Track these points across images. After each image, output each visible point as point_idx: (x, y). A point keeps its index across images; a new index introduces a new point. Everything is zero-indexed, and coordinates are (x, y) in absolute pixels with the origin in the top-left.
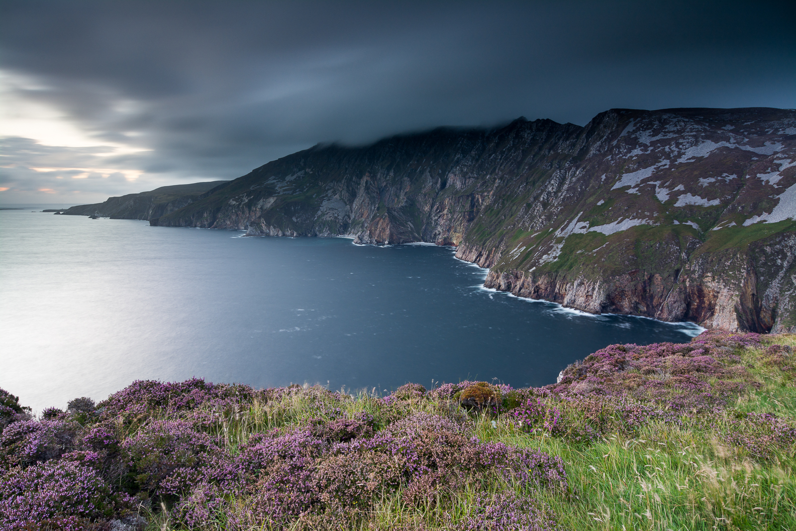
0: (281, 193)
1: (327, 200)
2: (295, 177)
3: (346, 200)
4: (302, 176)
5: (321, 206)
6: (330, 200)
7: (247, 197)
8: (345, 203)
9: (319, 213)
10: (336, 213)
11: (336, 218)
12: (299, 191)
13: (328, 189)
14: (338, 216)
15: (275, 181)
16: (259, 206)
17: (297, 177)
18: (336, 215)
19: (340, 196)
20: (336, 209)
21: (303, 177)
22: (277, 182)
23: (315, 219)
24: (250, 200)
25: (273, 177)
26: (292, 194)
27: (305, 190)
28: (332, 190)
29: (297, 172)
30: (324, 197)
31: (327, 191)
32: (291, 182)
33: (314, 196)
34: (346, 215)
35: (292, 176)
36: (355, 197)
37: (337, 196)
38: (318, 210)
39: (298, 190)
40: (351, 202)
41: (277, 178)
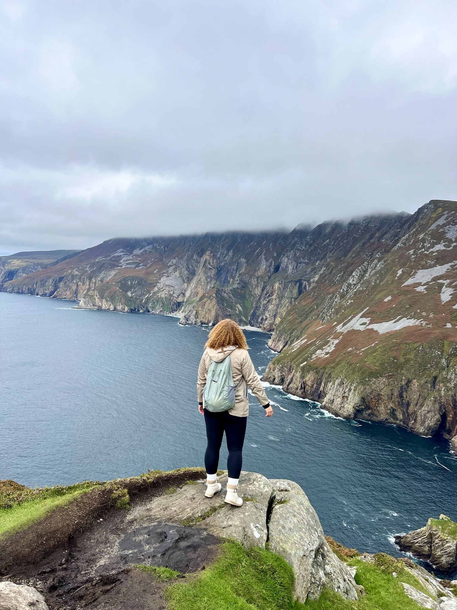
0: (124, 267)
1: (166, 277)
2: (142, 251)
3: (185, 278)
4: (149, 250)
5: (159, 283)
6: (169, 276)
7: (90, 268)
8: (184, 281)
9: (156, 289)
10: (172, 290)
11: (171, 295)
12: (143, 265)
13: (170, 266)
14: (174, 293)
15: (122, 254)
16: (99, 279)
17: (143, 251)
18: (172, 293)
19: (180, 273)
20: (172, 286)
21: (150, 252)
22: (124, 255)
23: (151, 295)
24: (92, 272)
25: (121, 250)
26: (135, 268)
27: (149, 265)
28: (174, 267)
29: (145, 247)
30: (164, 273)
31: (169, 267)
32: (137, 256)
33: (155, 272)
34: (182, 293)
35: (140, 249)
36: (194, 276)
37: (177, 273)
38: (155, 286)
39: (141, 265)
40: (189, 280)
41: (125, 251)
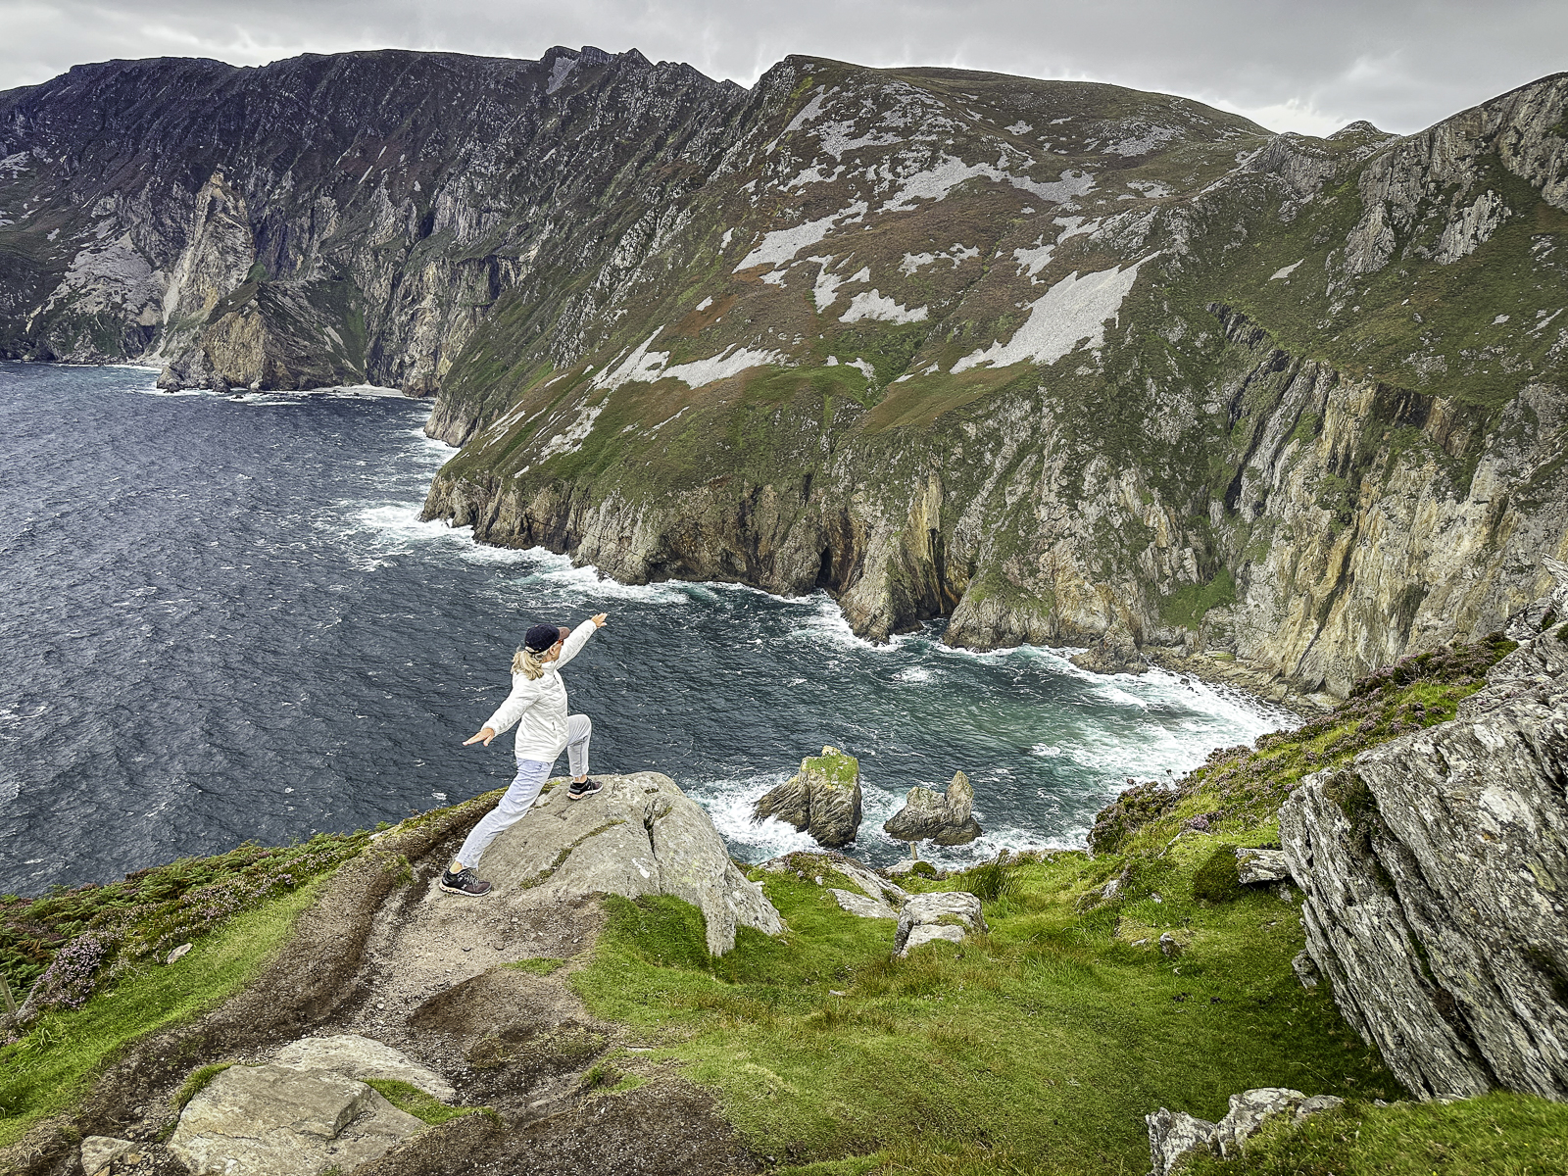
1: (92, 252)
3: (153, 256)
4: (15, 168)
5: (69, 270)
6: (99, 251)
8: (151, 262)
9: (63, 289)
10: (116, 292)
11: (117, 307)
13: (100, 218)
14: (125, 301)
18: (118, 299)
19: (136, 240)
20: (116, 280)
21: (21, 173)
23: (50, 307)
27: (26, 216)
28: (112, 220)
30: (83, 241)
31: (95, 222)
33: (51, 237)
34: (151, 299)
36: (183, 247)
37: (126, 241)
38: (59, 281)
40: (167, 262)
